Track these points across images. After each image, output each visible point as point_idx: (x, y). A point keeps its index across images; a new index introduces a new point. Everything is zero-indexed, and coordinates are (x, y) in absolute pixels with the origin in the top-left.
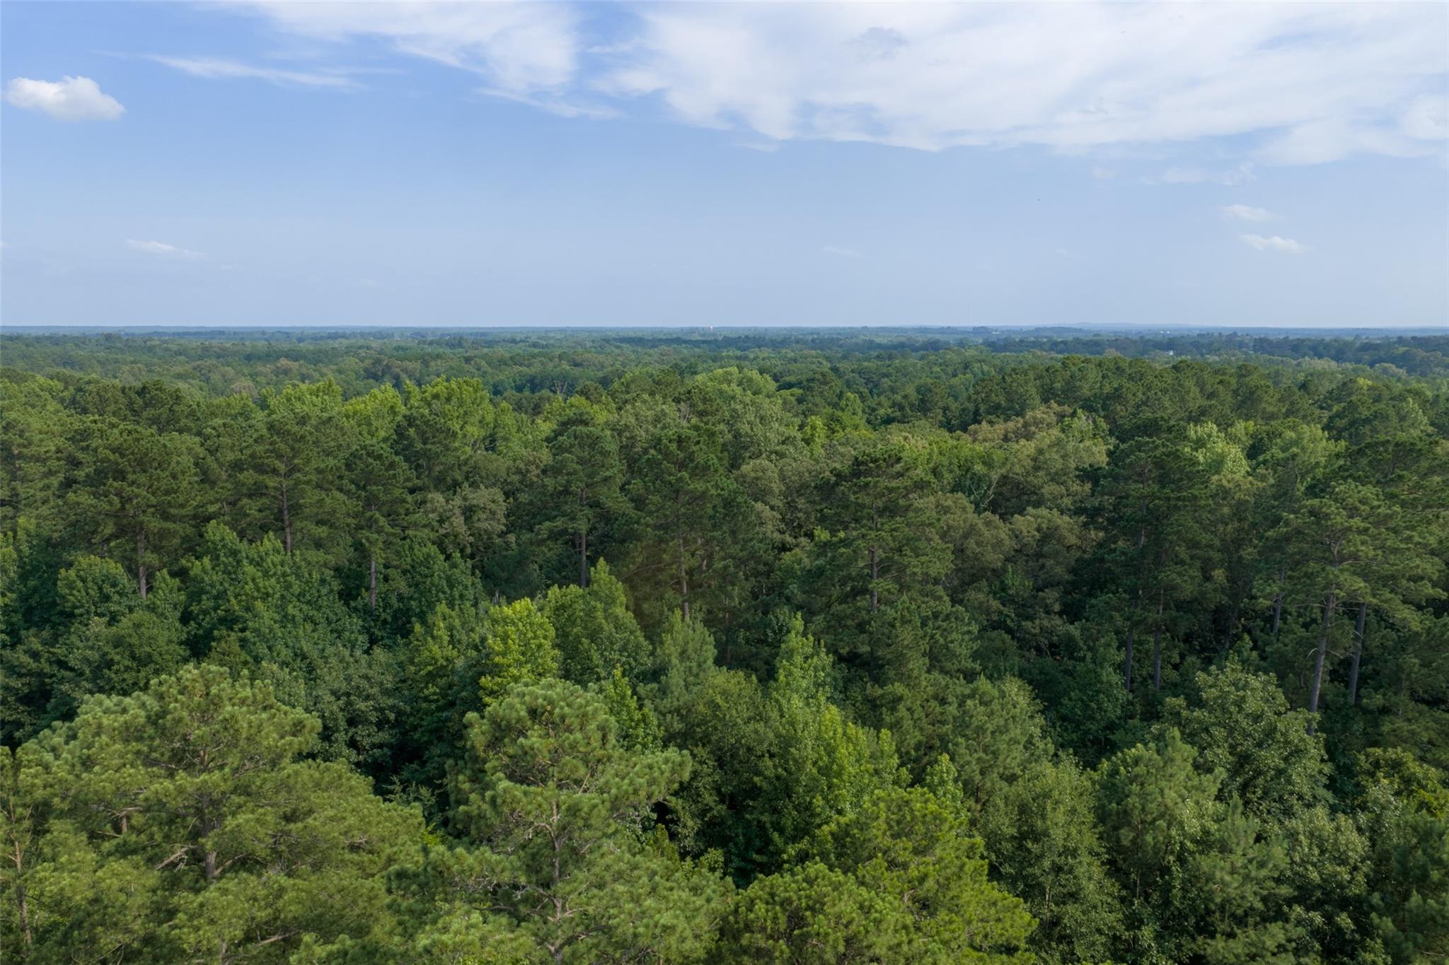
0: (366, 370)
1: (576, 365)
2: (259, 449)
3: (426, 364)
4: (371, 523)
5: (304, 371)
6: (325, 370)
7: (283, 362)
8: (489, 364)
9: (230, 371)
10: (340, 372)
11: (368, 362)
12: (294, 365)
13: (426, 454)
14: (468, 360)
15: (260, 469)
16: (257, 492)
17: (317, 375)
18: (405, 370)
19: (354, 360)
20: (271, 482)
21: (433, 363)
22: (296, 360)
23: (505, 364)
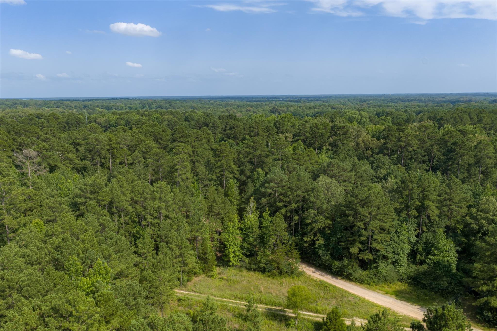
0: (271, 110)
1: (334, 108)
2: (253, 125)
3: (288, 108)
4: (269, 137)
5: (254, 110)
6: (259, 110)
7: (249, 108)
8: (306, 108)
9: (235, 111)
10: (264, 111)
11: (272, 108)
12: (251, 109)
13: (279, 127)
14: (300, 107)
15: (253, 128)
16: (253, 131)
17: (257, 112)
18: (282, 110)
19: (268, 107)
20: (255, 130)
21: (290, 108)
22: (251, 107)
23: (311, 108)
